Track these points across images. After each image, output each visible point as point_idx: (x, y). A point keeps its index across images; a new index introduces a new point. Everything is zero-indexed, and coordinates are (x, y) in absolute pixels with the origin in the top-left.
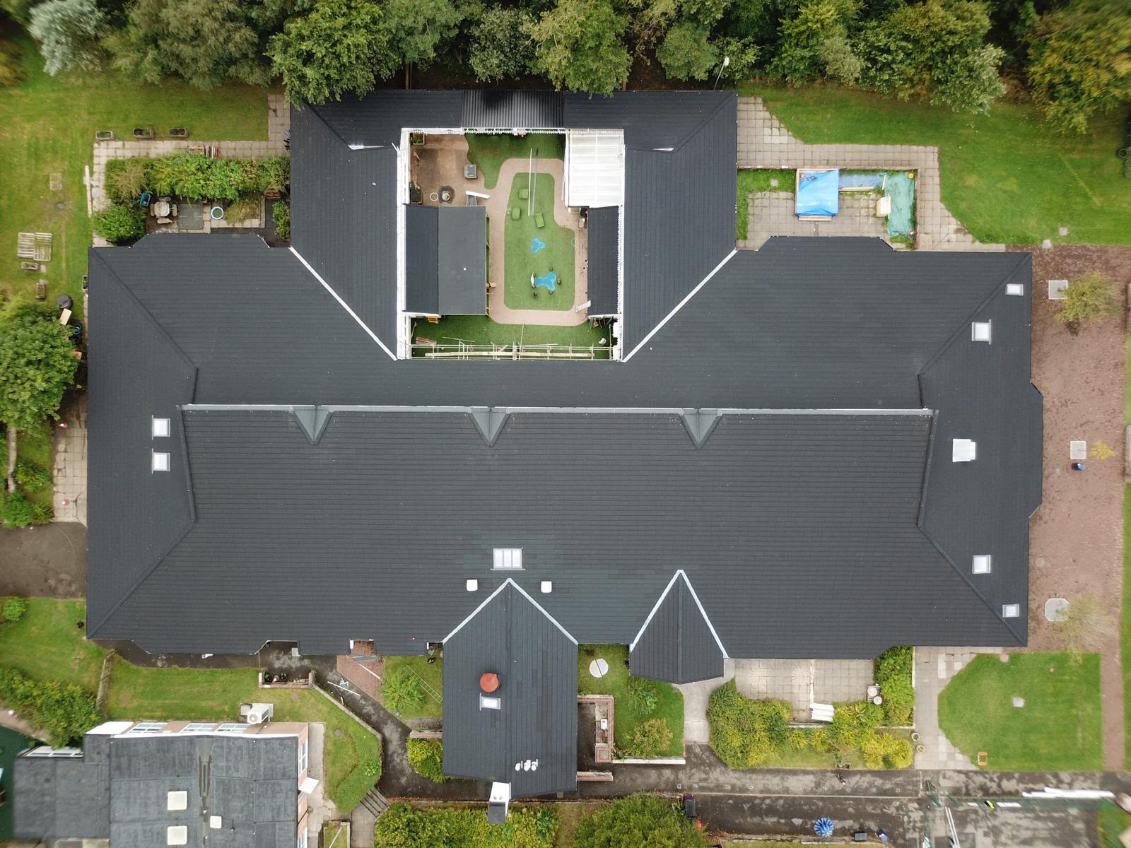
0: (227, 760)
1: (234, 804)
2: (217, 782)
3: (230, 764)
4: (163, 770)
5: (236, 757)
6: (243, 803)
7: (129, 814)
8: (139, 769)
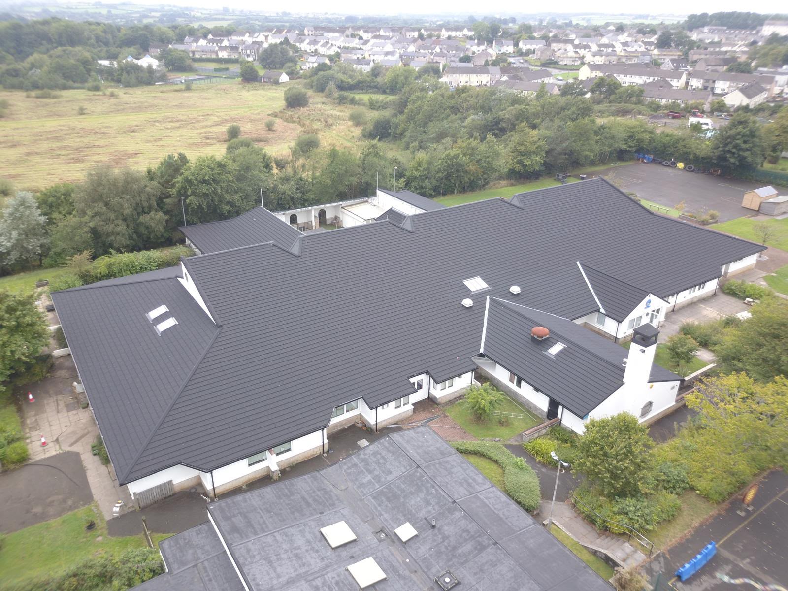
0: (370, 472)
1: (413, 502)
2: (374, 498)
3: (376, 473)
4: (297, 514)
5: (378, 463)
6: (422, 495)
7: (279, 576)
8: (264, 522)
